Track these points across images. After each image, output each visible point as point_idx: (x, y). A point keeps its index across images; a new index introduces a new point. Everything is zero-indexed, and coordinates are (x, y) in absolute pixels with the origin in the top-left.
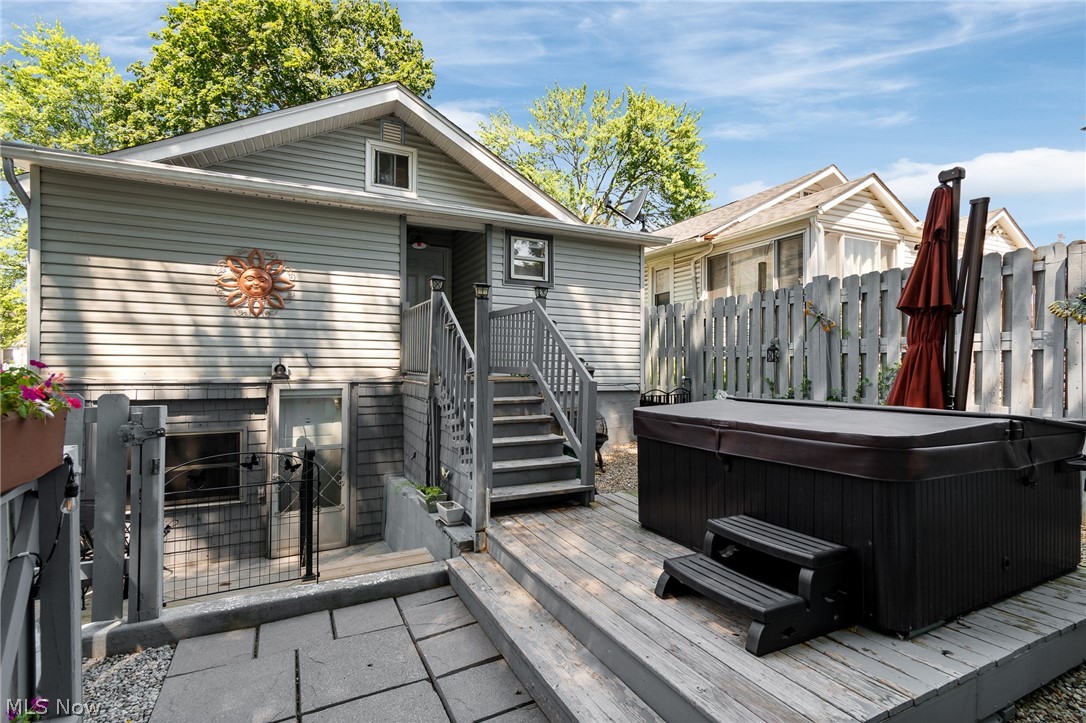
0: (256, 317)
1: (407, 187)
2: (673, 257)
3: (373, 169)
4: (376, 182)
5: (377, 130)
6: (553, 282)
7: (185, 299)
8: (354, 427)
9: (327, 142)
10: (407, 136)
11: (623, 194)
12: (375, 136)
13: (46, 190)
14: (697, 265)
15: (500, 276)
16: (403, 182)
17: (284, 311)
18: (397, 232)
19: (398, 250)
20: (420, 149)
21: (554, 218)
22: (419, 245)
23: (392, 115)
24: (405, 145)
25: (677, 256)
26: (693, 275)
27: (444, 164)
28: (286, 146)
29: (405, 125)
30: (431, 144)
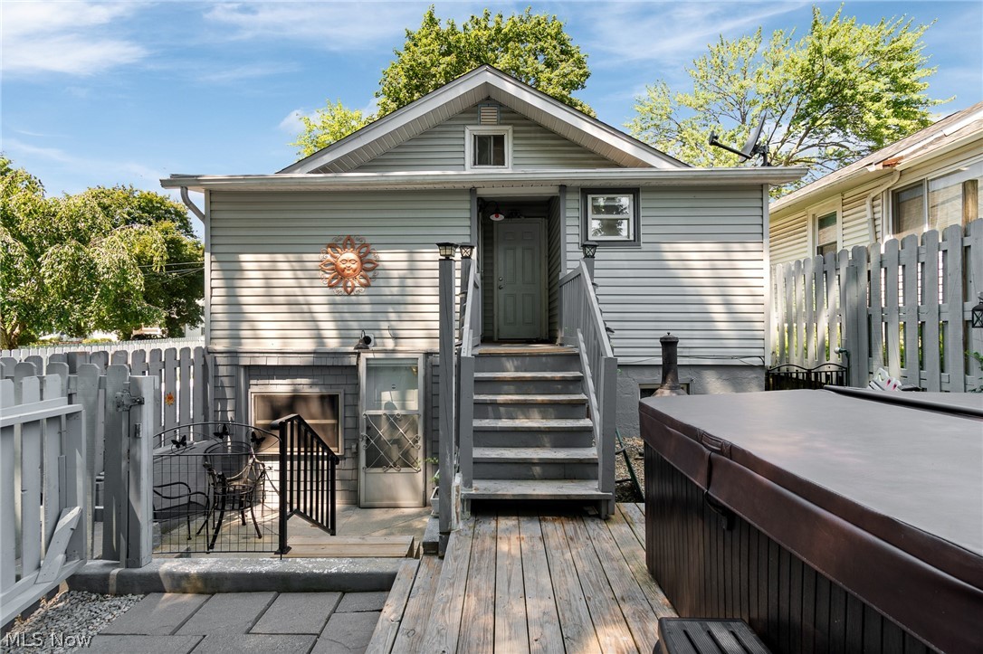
0: (349, 295)
1: (504, 165)
2: (840, 198)
3: (472, 152)
4: (475, 164)
5: (473, 115)
6: (639, 240)
7: (300, 283)
8: (429, 395)
9: (433, 136)
10: (502, 115)
11: (802, 140)
12: (475, 122)
13: (214, 207)
14: (876, 203)
15: (577, 239)
16: (500, 161)
17: (370, 289)
18: (468, 206)
19: (468, 223)
20: (514, 125)
21: (651, 167)
22: (497, 217)
23: (488, 98)
24: (501, 124)
25: (846, 195)
26: (869, 216)
27: (538, 135)
28: (399, 146)
29: (501, 105)
30: (526, 119)
